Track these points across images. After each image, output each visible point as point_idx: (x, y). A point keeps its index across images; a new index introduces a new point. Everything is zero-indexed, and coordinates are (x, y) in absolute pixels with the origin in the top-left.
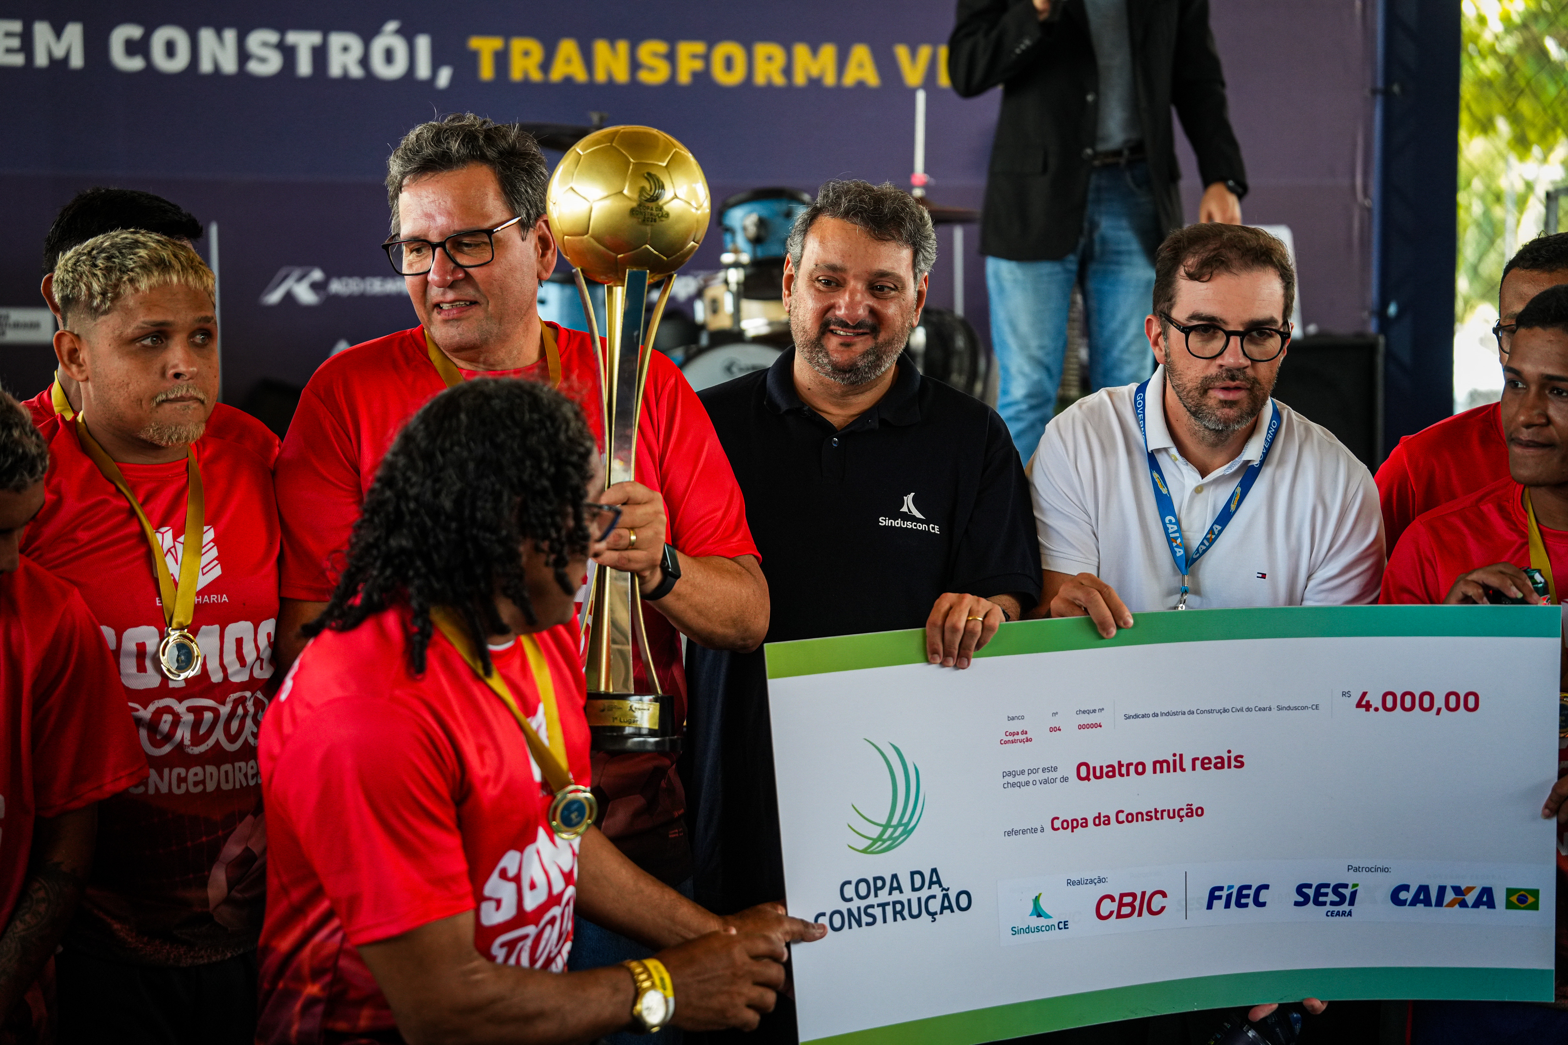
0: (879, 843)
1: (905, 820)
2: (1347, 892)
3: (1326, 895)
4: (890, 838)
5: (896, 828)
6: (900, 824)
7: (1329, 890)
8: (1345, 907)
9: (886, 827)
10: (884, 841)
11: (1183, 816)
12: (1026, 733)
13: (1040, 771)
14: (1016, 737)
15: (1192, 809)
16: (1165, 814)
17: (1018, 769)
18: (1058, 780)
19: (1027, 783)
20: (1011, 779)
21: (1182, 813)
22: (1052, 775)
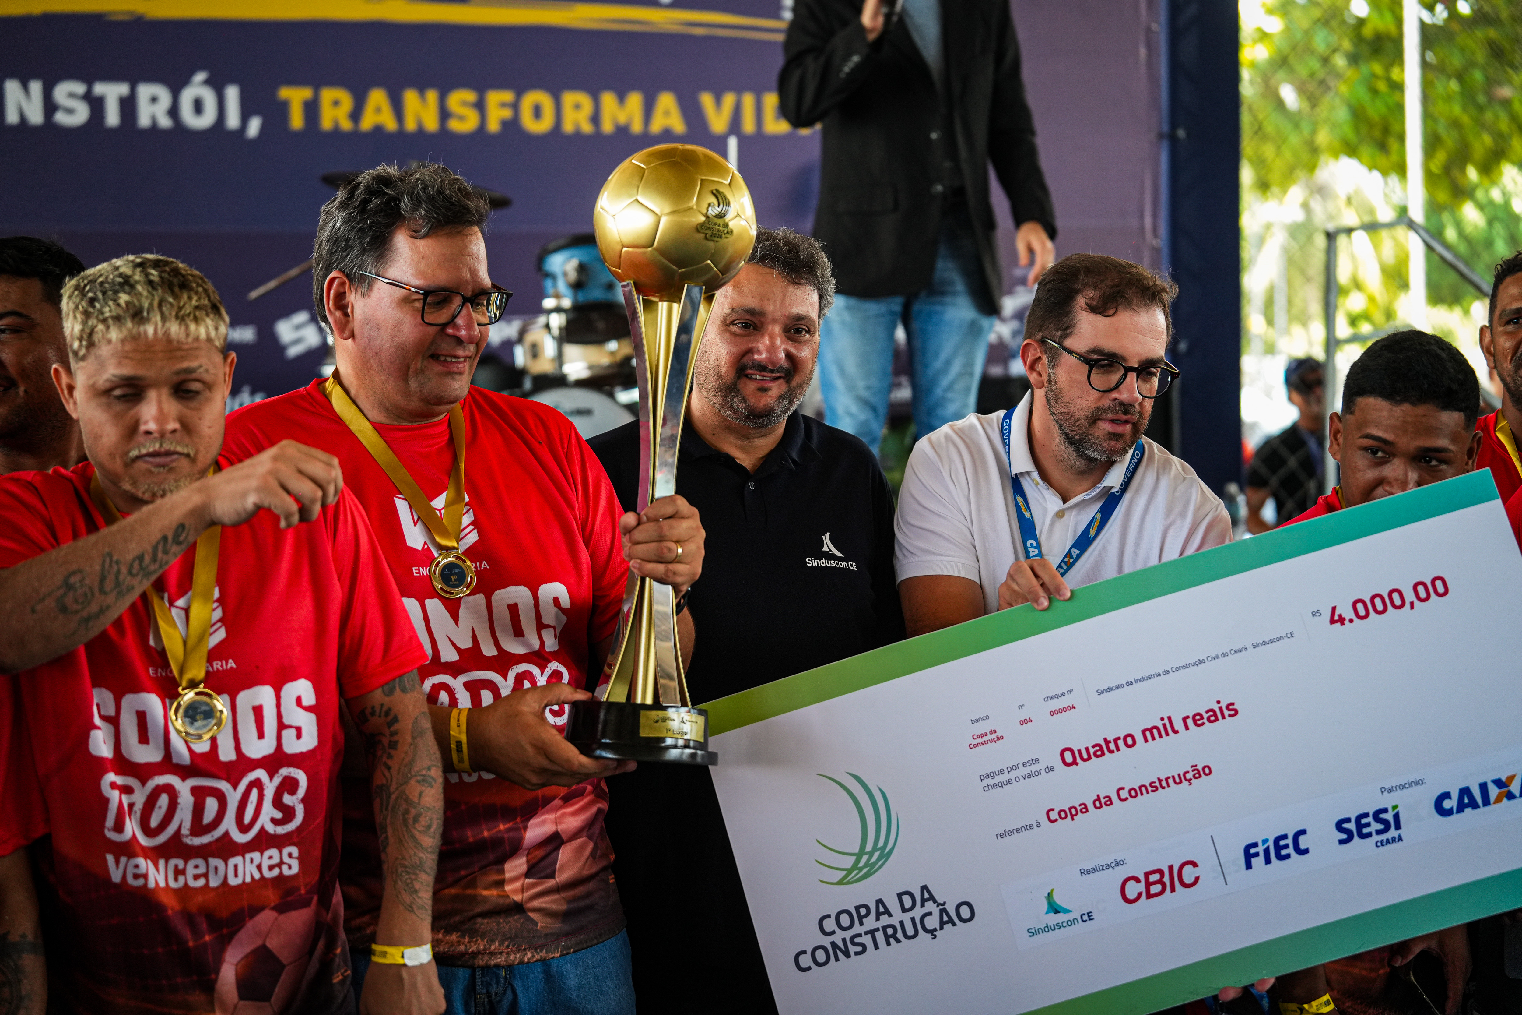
0: (855, 872)
1: (881, 844)
2: (1389, 816)
3: (1368, 825)
4: (866, 864)
5: (871, 854)
6: (875, 849)
7: (1370, 819)
8: (1392, 833)
9: (859, 856)
10: (861, 869)
11: (1191, 779)
12: (995, 732)
13: (1021, 766)
14: (985, 738)
15: (1198, 770)
16: (1171, 781)
17: (996, 769)
18: (1043, 772)
19: (1009, 782)
20: (990, 781)
21: (1188, 776)
22: (1034, 768)
